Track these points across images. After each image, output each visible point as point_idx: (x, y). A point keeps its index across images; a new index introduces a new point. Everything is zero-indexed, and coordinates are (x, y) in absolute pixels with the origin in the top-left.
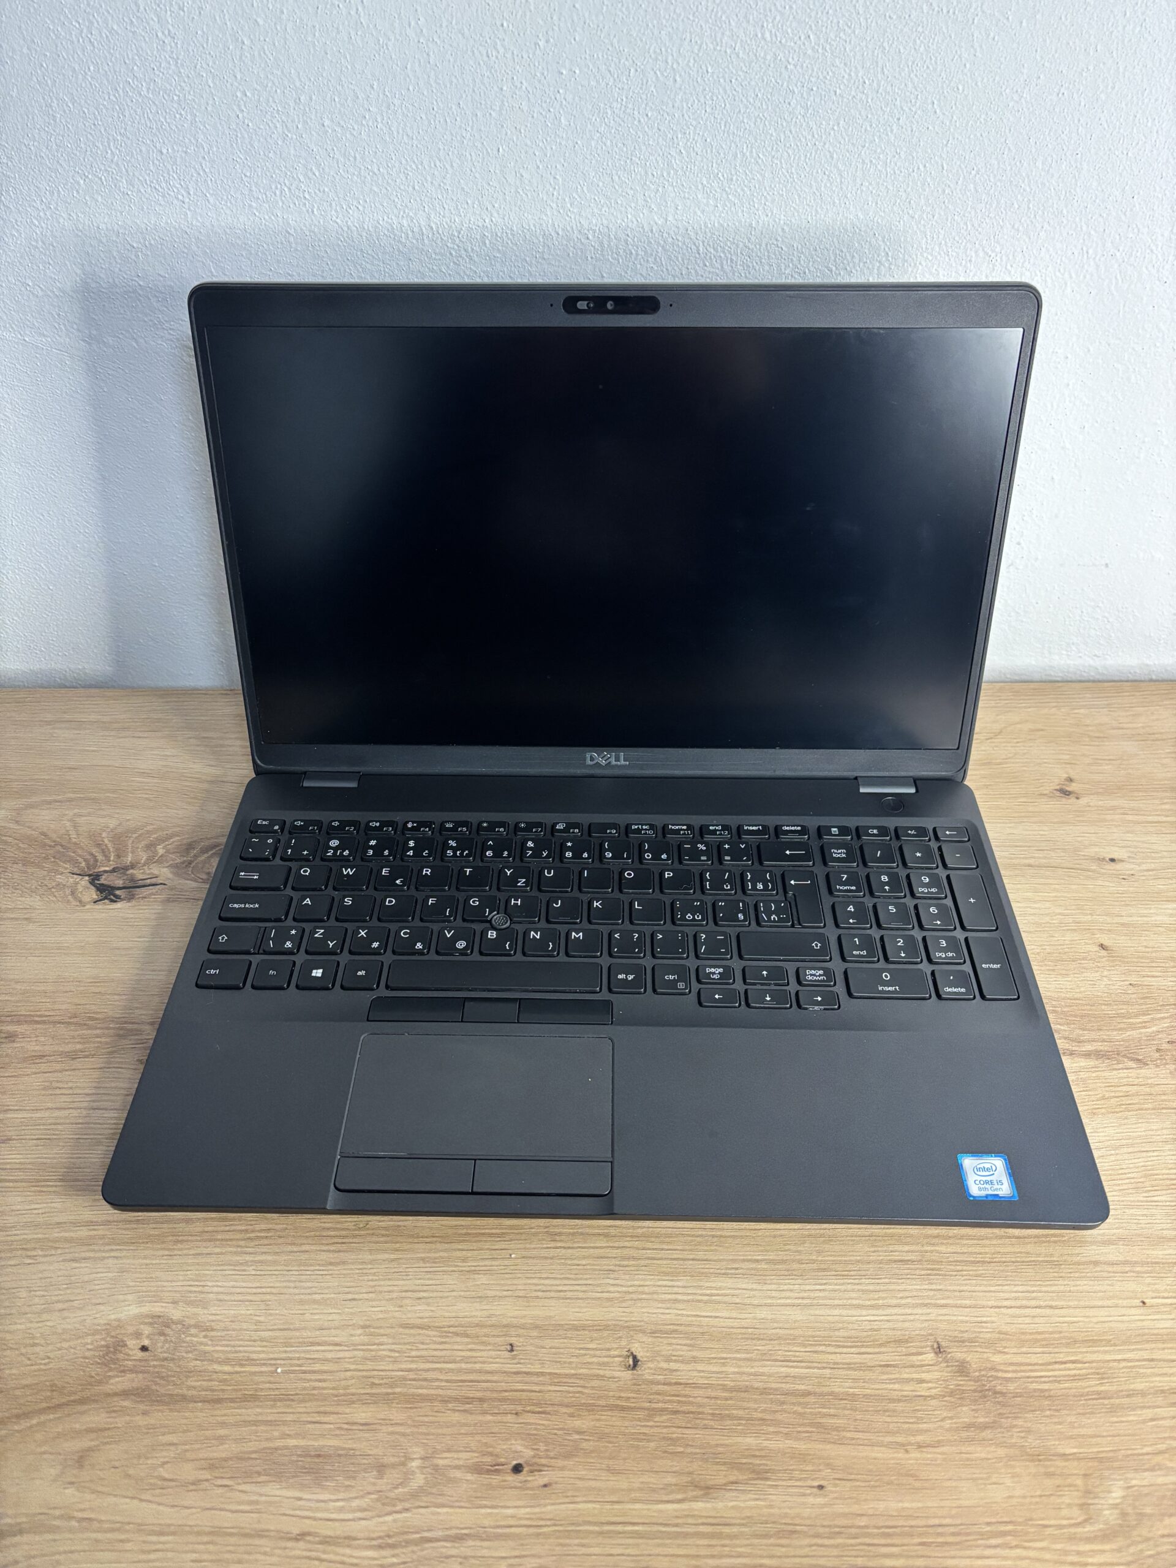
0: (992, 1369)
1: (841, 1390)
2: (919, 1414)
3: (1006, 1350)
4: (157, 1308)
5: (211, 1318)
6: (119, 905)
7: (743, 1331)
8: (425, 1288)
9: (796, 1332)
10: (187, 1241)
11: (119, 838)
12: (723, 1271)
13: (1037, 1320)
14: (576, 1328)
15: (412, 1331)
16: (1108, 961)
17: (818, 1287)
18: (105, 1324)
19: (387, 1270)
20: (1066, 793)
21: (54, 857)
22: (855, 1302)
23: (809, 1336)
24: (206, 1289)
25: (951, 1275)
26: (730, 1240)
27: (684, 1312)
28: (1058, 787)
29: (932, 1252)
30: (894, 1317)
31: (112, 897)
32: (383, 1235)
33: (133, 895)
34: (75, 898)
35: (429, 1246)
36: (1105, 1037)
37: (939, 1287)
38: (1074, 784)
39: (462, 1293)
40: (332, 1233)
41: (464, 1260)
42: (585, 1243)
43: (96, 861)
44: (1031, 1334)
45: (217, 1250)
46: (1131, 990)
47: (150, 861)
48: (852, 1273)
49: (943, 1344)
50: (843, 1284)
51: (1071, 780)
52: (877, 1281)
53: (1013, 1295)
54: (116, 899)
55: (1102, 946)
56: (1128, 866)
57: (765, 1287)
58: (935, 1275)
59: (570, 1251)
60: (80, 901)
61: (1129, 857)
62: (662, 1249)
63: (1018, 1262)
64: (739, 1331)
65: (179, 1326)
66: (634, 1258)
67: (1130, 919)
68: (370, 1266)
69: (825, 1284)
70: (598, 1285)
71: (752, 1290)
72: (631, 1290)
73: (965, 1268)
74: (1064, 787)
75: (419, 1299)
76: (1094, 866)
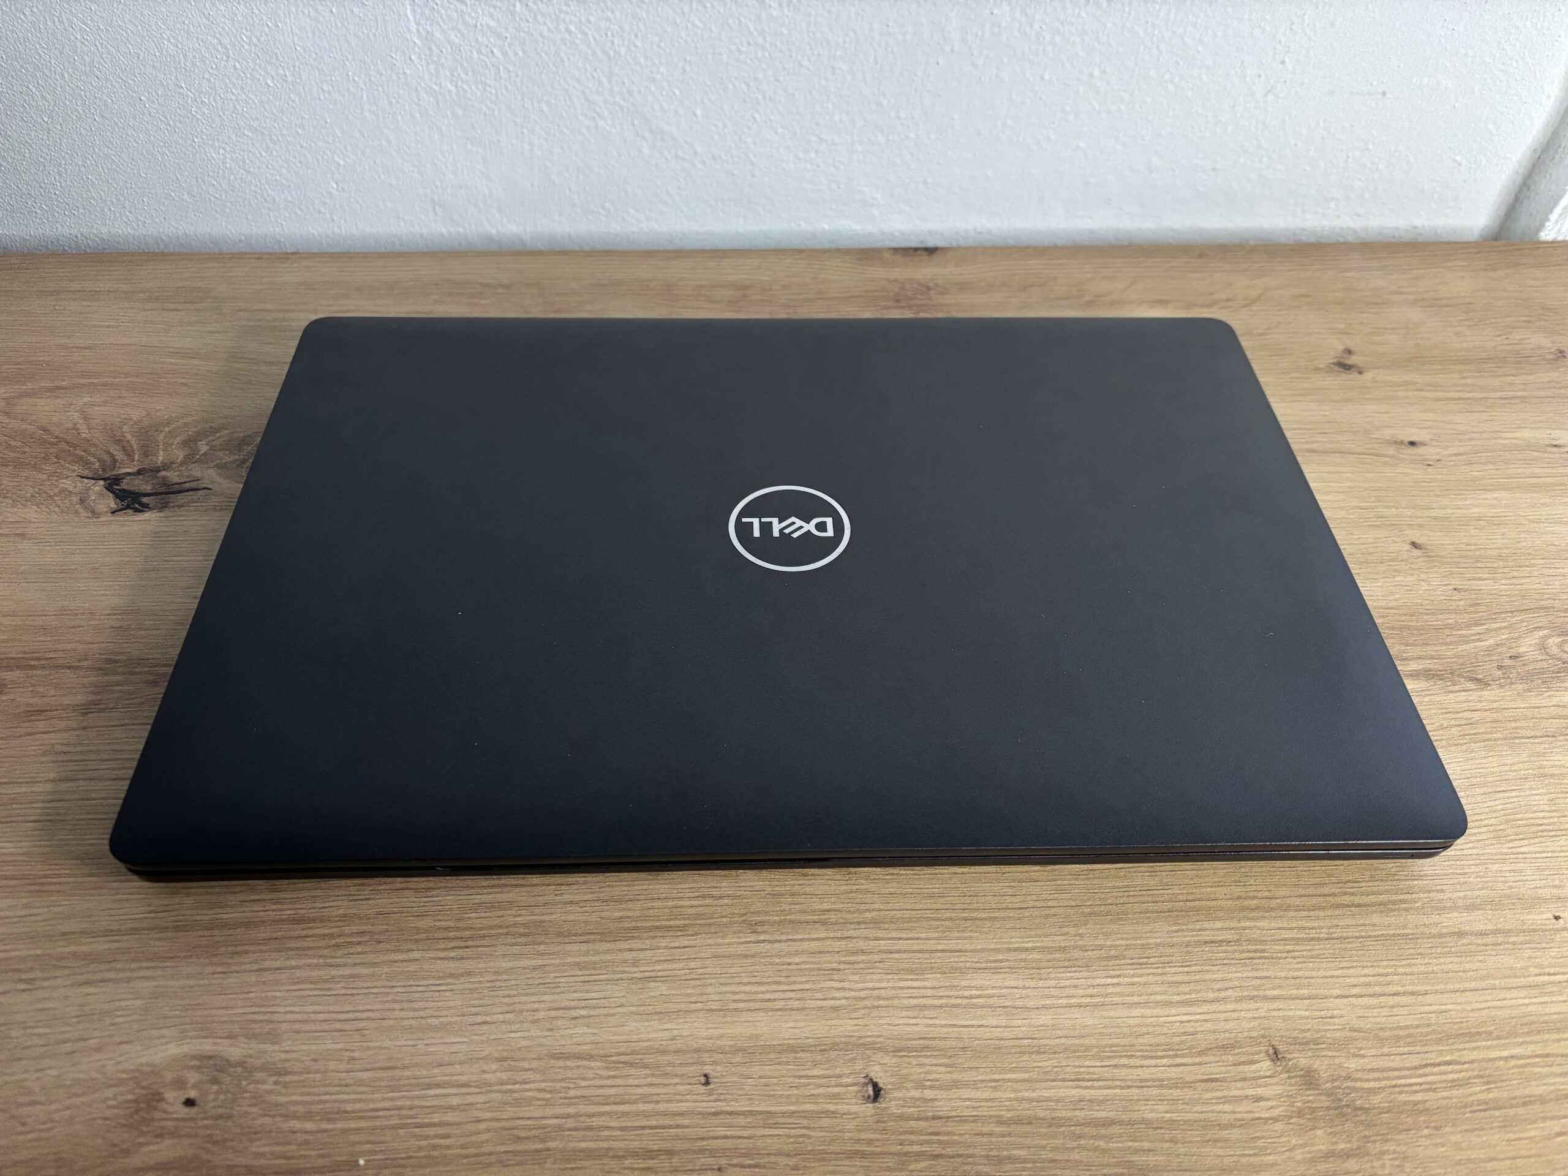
0: (1348, 1078)
1: (1153, 1115)
2: (1260, 1143)
3: (1362, 1052)
4: (207, 1046)
5: (283, 1056)
6: (147, 515)
7: (1017, 1042)
8: (583, 1004)
9: (1088, 1041)
10: (246, 952)
11: (147, 434)
12: (983, 965)
13: (1395, 1011)
14: (793, 1049)
15: (569, 1063)
16: (1424, 561)
17: (1109, 981)
18: (133, 1071)
19: (530, 982)
20: (1346, 367)
21: (56, 457)
22: (1159, 998)
23: (1106, 1046)
24: (276, 1017)
25: (1280, 958)
26: (988, 924)
27: (937, 1022)
28: (1335, 361)
29: (1251, 928)
30: (1214, 1016)
31: (137, 506)
32: (522, 935)
33: (166, 503)
34: (86, 508)
35: (584, 947)
36: (1433, 653)
37: (1267, 974)
38: (1354, 357)
39: (633, 1009)
40: (452, 934)
41: (635, 963)
42: (797, 933)
43: (115, 461)
44: (1391, 1029)
45: (294, 963)
46: (1457, 596)
48: (1152, 960)
49: (1281, 1048)
50: (1142, 975)
51: (1349, 352)
52: (1186, 969)
53: (1363, 979)
54: (143, 508)
55: (1414, 545)
56: (1431, 450)
57: (1041, 983)
58: (1259, 958)
59: (777, 945)
60: (93, 512)
61: (1432, 440)
62: (900, 939)
63: (1363, 937)
64: (1011, 1043)
65: (239, 1069)
66: (863, 952)
67: (1444, 512)
68: (506, 977)
69: (1119, 976)
70: (820, 990)
71: (1024, 988)
72: (863, 994)
73: (1296, 948)
74: (1342, 360)
75: (576, 1018)
76: (1391, 451)
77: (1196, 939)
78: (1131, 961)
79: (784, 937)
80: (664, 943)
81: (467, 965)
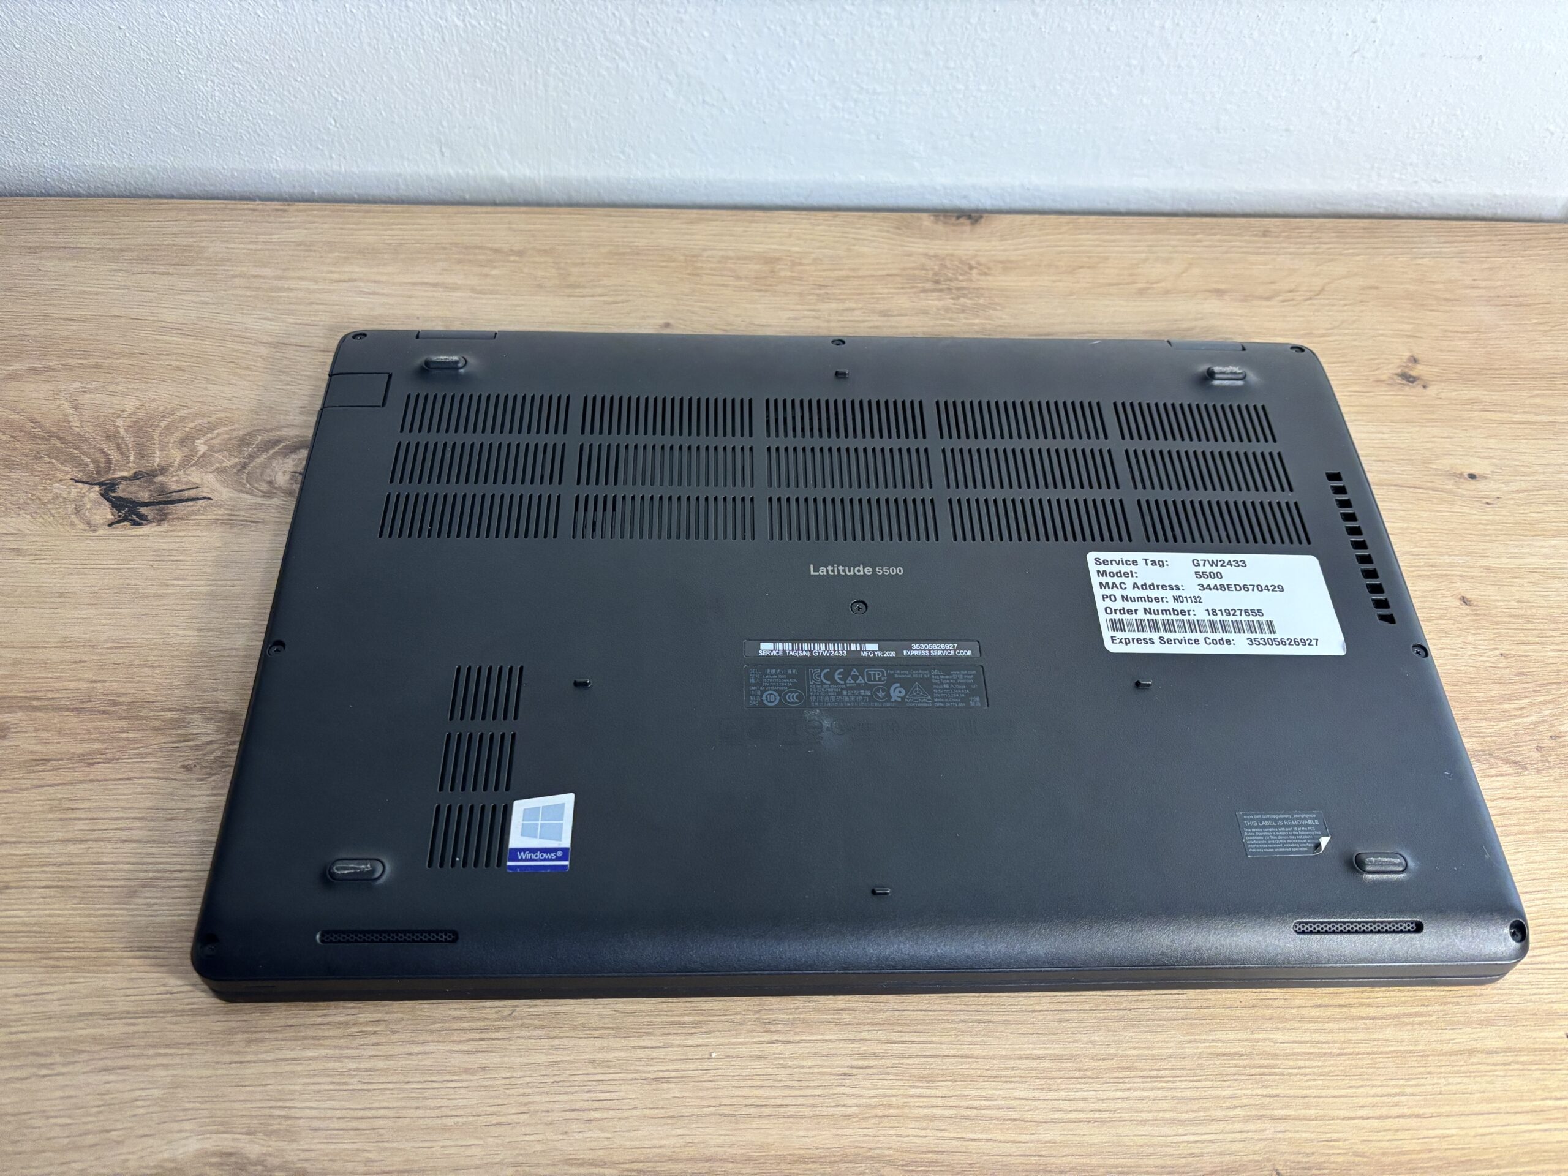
4: (225, 1142)
5: (303, 1155)
6: (145, 530)
7: (1024, 1160)
8: (597, 1105)
9: (1095, 1160)
10: (263, 1040)
11: (141, 428)
12: (994, 1073)
13: (1400, 1135)
16: (1474, 620)
17: (1119, 1094)
18: (155, 1167)
19: (545, 1079)
20: (1409, 379)
21: (48, 456)
22: (1168, 1115)
23: (1112, 1167)
24: (293, 1113)
25: (1291, 1075)
26: (1001, 1027)
27: (946, 1134)
28: (1399, 371)
29: (1264, 1040)
30: (1220, 1137)
31: (135, 517)
32: (537, 1027)
33: (166, 515)
34: (82, 519)
35: (599, 1042)
36: (1473, 730)
37: (1275, 1092)
38: (1419, 367)
39: (647, 1112)
40: (465, 1025)
41: (649, 1061)
42: (810, 1034)
43: (109, 462)
44: (1393, 1154)
45: (310, 1053)
46: (1503, 663)
47: (186, 462)
48: (1163, 1073)
50: (1152, 1089)
51: (1415, 360)
52: (1197, 1084)
53: (1370, 1100)
54: (139, 520)
55: (1464, 600)
56: (1493, 485)
57: (1051, 1095)
58: (1270, 1074)
59: (789, 1046)
60: (89, 524)
61: (1493, 472)
62: (913, 1042)
63: (1374, 1053)
64: (1019, 1160)
65: (259, 1168)
66: (876, 1056)
67: (1498, 561)
68: (519, 1074)
69: (1129, 1090)
70: (829, 1097)
71: (1034, 1099)
72: (874, 1101)
73: (1308, 1063)
74: (1406, 370)
75: (590, 1121)
76: (1449, 485)
77: (1209, 1051)
78: (1142, 1074)
79: (797, 1038)
80: (678, 1040)
81: (483, 1060)
